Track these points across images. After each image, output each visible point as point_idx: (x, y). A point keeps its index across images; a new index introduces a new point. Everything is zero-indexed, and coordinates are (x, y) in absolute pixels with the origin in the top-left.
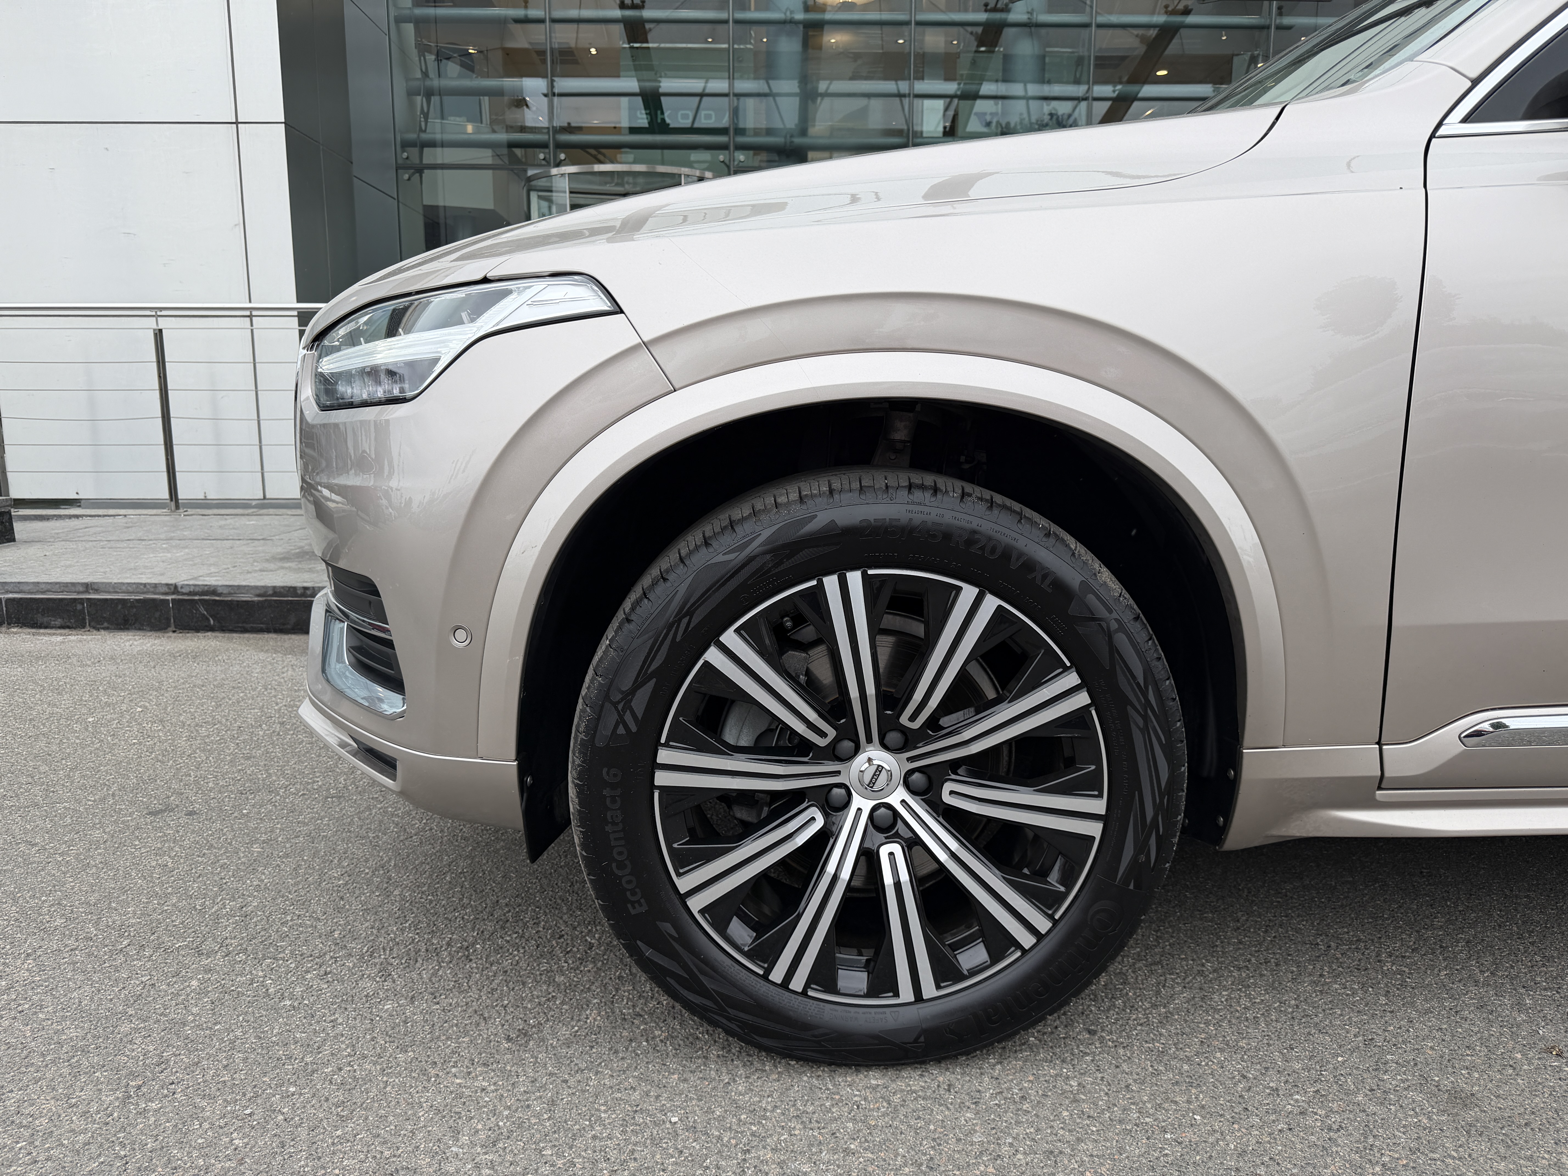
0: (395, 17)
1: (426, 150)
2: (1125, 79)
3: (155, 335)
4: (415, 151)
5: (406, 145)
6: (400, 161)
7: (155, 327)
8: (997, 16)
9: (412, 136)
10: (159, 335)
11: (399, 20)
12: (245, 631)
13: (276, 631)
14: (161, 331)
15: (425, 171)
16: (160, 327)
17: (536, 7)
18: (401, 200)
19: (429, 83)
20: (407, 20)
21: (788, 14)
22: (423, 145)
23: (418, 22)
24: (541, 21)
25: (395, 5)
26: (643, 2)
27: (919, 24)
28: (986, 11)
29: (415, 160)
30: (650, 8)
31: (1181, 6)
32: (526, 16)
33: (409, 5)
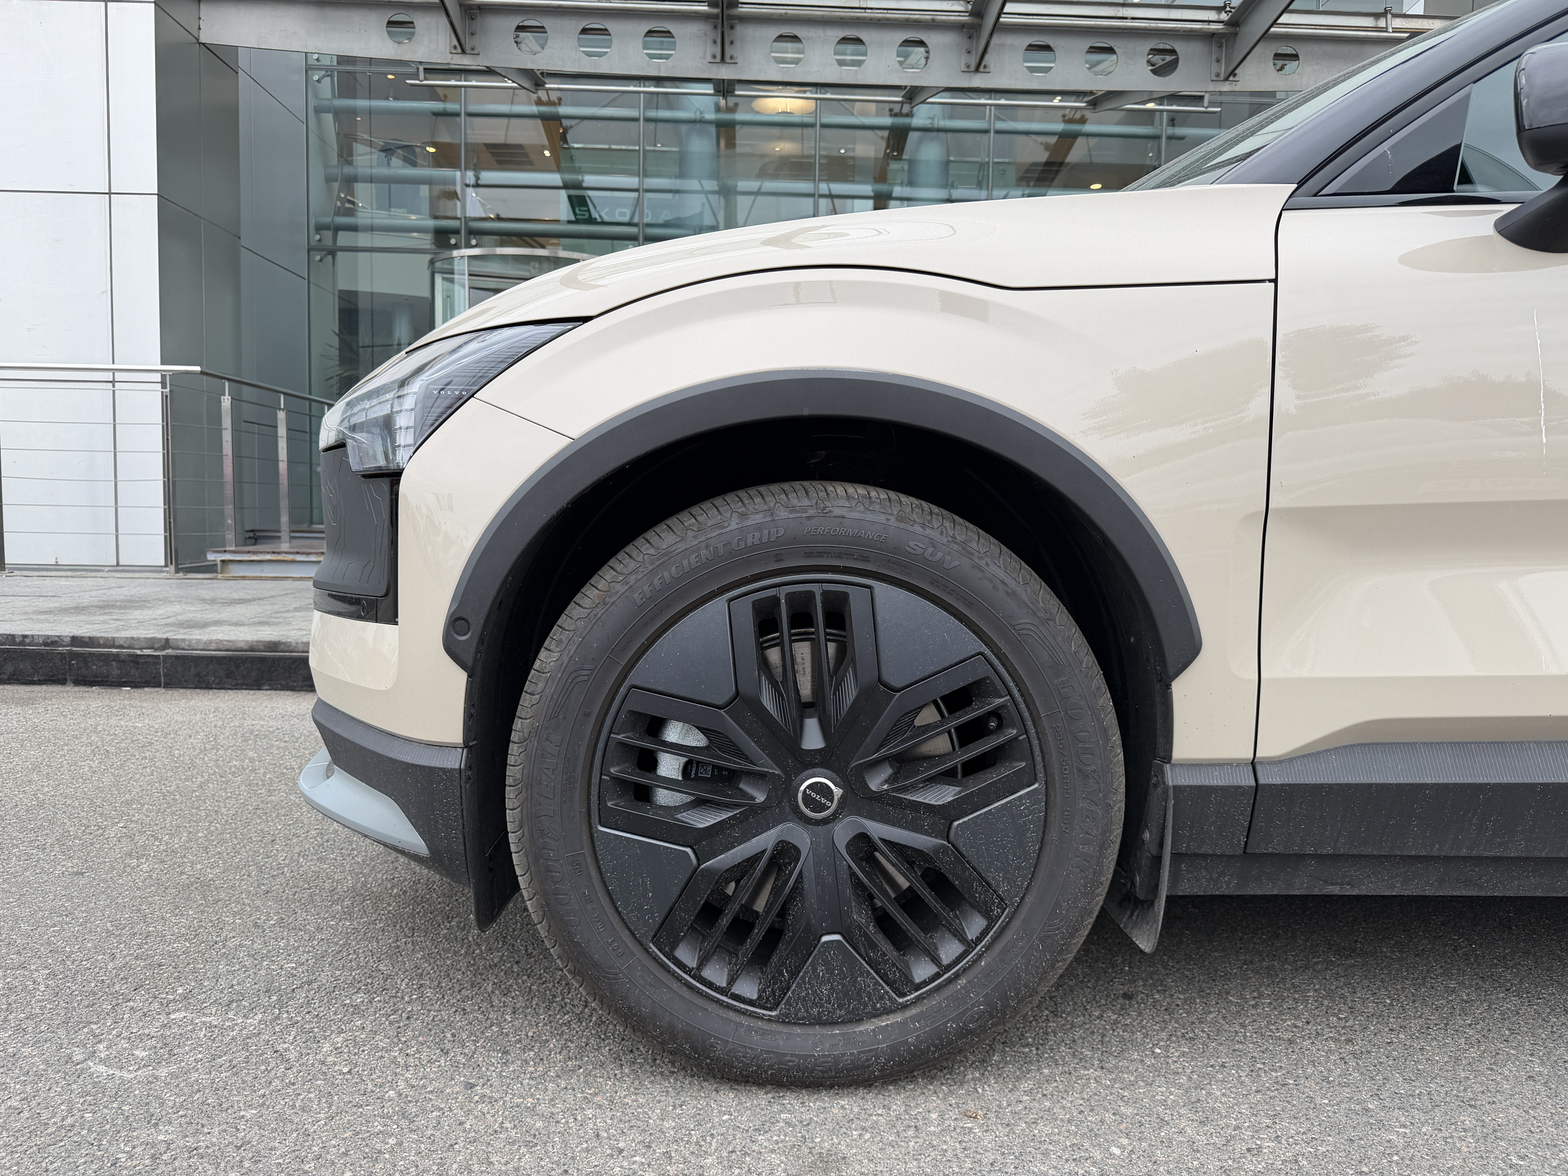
0: (315, 106)
1: (340, 233)
4: (328, 235)
5: (320, 228)
8: (901, 120)
9: (327, 220)
11: (318, 111)
15: (339, 254)
17: (453, 101)
18: (311, 280)
19: (348, 170)
20: (327, 110)
21: (698, 113)
22: (338, 229)
23: (338, 113)
24: (458, 115)
25: (316, 96)
26: (560, 99)
27: (824, 126)
28: (891, 115)
29: (328, 241)
30: (566, 105)
31: (1078, 116)
32: (445, 110)
33: (329, 96)
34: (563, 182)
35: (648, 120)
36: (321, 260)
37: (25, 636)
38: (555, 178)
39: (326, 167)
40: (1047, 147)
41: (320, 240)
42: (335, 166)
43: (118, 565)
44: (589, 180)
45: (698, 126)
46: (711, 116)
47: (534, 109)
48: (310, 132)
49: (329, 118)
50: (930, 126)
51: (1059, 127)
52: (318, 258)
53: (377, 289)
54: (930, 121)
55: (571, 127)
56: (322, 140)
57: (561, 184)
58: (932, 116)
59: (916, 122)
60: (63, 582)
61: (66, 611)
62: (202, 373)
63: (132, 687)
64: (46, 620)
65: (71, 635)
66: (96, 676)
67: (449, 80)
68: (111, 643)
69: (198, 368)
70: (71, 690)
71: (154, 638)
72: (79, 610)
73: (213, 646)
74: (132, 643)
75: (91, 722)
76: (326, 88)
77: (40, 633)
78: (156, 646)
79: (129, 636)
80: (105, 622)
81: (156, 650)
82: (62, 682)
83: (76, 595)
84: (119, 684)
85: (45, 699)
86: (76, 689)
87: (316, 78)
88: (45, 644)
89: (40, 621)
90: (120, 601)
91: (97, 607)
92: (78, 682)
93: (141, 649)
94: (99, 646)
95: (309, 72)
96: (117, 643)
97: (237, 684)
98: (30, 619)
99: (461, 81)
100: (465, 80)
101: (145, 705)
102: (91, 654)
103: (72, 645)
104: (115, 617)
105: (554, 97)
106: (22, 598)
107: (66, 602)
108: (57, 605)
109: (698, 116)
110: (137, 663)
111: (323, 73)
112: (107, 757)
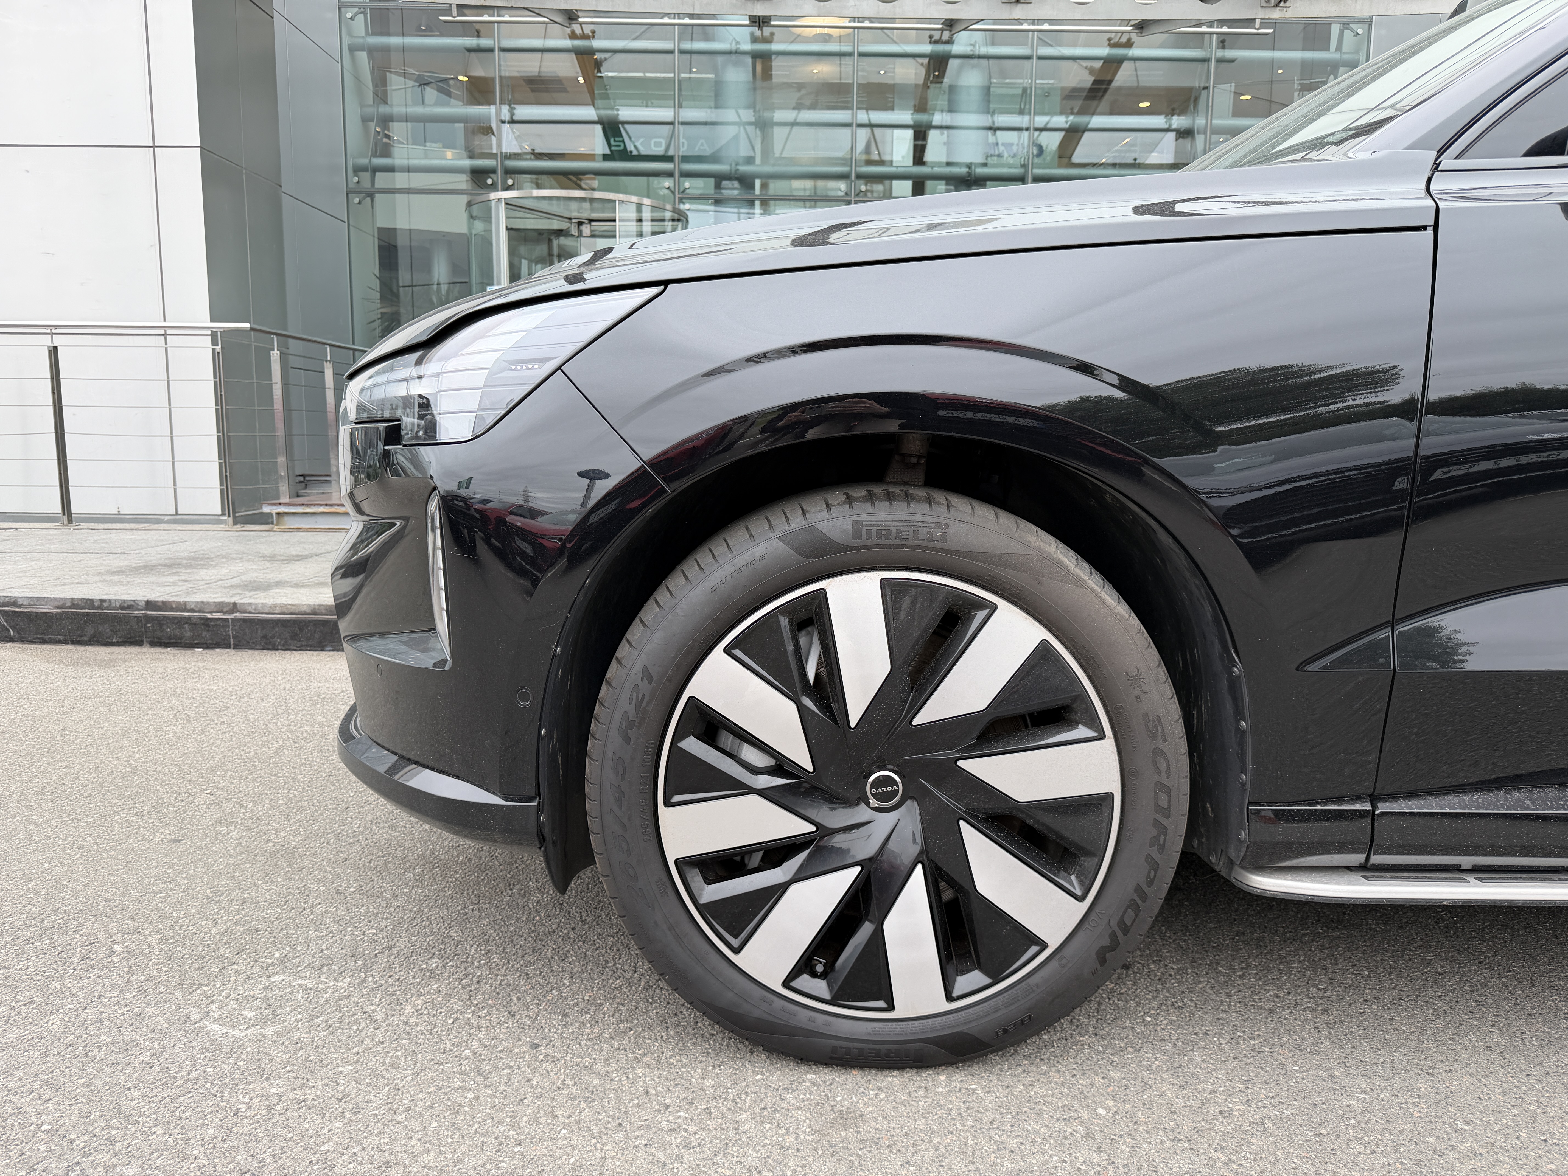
0: (349, 45)
1: (378, 174)
2: (1076, 111)
3: (50, 351)
4: (366, 176)
5: (357, 170)
6: (351, 185)
7: (50, 344)
8: (941, 48)
9: (364, 161)
10: (54, 352)
11: (352, 49)
12: (44, 642)
13: (74, 642)
14: (55, 348)
15: (377, 195)
16: (55, 345)
17: (487, 36)
18: (351, 223)
19: (383, 109)
20: (362, 49)
21: (734, 43)
22: (375, 170)
23: (371, 51)
24: (491, 50)
25: (350, 34)
26: (593, 32)
27: (862, 55)
28: (930, 42)
29: (366, 184)
30: (600, 38)
31: (1124, 40)
32: (478, 45)
33: (363, 34)
34: (598, 116)
35: (682, 52)
36: (359, 203)
37: (102, 601)
38: (588, 112)
39: (362, 106)
40: (1091, 71)
41: (358, 182)
42: (370, 106)
43: (177, 514)
44: (625, 113)
45: (734, 57)
46: (747, 46)
47: (568, 43)
48: (345, 71)
49: (363, 56)
50: (971, 53)
51: (1104, 51)
52: (357, 200)
53: (414, 227)
54: (971, 48)
55: (606, 59)
56: (357, 78)
57: (596, 118)
58: (972, 42)
59: (956, 49)
60: (128, 536)
61: (136, 570)
62: (252, 329)
63: (204, 648)
64: (120, 583)
65: (146, 599)
66: (170, 638)
67: (482, 16)
68: (183, 607)
69: (247, 325)
70: (147, 652)
71: (222, 602)
72: (148, 569)
73: (278, 610)
74: (202, 607)
75: (170, 684)
76: (359, 25)
77: (117, 598)
78: (225, 610)
79: (199, 600)
80: (174, 584)
81: (225, 613)
82: (139, 643)
83: (143, 552)
84: (192, 646)
85: (125, 660)
86: (153, 650)
87: (349, 15)
88: (122, 608)
89: (115, 583)
90: (185, 559)
91: (165, 565)
92: (153, 644)
93: (211, 612)
94: (172, 610)
95: (343, 10)
96: (188, 607)
97: (302, 646)
98: (105, 581)
99: (494, 16)
100: (499, 16)
101: (218, 667)
102: (165, 617)
103: (146, 609)
104: (183, 578)
105: (587, 30)
106: (93, 556)
107: (134, 560)
108: (126, 563)
109: (734, 47)
110: (208, 625)
111: (356, 10)
112: (188, 721)
